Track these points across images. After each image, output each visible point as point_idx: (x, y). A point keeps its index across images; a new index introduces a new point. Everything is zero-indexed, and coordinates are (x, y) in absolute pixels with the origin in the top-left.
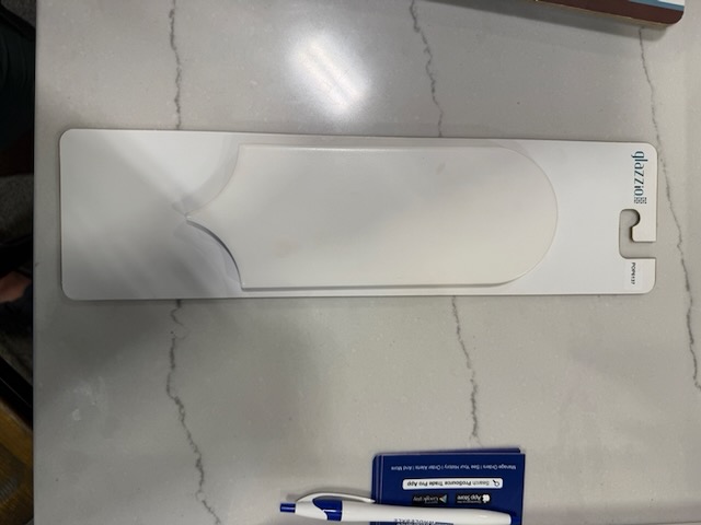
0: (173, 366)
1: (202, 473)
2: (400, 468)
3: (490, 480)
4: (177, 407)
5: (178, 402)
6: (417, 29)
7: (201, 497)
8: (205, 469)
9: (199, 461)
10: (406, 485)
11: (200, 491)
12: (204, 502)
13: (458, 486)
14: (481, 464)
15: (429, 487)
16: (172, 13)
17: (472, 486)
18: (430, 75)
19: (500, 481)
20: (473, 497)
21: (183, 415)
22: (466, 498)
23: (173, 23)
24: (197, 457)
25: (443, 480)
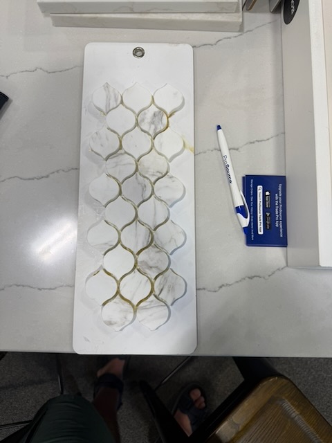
0: (204, 289)
1: (255, 276)
2: (253, 236)
3: (258, 192)
4: (223, 288)
5: (221, 287)
6: (47, 176)
7: (267, 277)
8: (253, 275)
9: (249, 278)
10: (261, 232)
11: (264, 278)
12: (269, 276)
13: (262, 207)
14: (250, 197)
15: (262, 221)
16: (39, 289)
17: (261, 200)
18: (69, 170)
19: (259, 187)
20: (267, 199)
21: (227, 285)
22: (267, 203)
23: (44, 289)
24: (247, 279)
25: (259, 214)
